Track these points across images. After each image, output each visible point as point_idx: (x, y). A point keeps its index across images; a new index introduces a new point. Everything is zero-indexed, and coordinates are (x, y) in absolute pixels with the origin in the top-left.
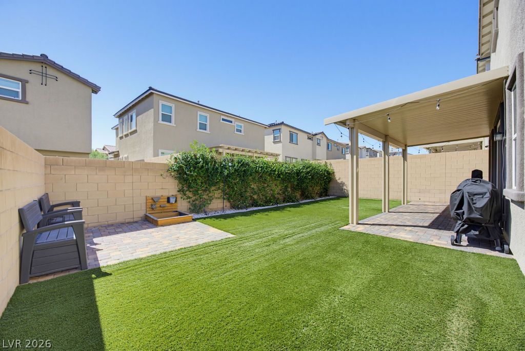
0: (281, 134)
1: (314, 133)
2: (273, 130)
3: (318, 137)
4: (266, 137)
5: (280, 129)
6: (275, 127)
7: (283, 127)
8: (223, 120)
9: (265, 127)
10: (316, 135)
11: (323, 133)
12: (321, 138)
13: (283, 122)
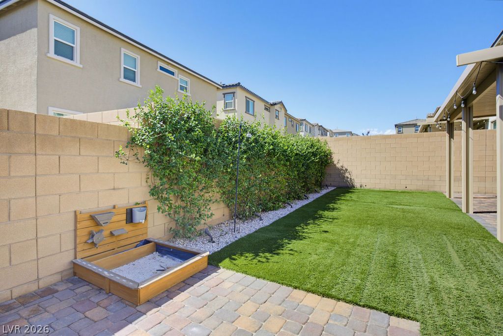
0: (236, 100)
1: (272, 102)
2: (224, 94)
3: (277, 107)
4: (217, 102)
5: (234, 93)
6: (229, 90)
7: (238, 91)
8: (162, 68)
9: (218, 88)
10: (275, 104)
11: (281, 103)
12: (279, 110)
13: (239, 83)
